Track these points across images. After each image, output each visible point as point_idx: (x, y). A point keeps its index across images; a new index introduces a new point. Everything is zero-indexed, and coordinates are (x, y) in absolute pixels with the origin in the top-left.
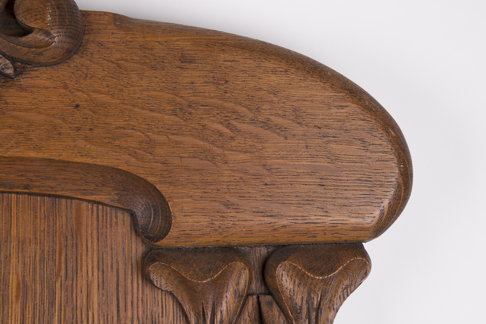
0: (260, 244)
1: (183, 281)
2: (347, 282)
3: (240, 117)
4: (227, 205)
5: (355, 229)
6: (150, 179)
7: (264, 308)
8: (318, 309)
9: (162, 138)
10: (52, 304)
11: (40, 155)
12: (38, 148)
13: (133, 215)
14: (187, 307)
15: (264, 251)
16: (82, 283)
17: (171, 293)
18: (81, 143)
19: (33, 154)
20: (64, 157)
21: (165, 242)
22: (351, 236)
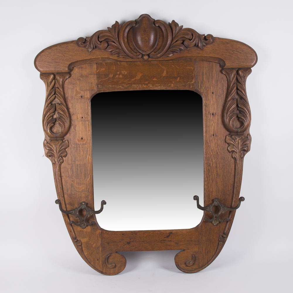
0: (237, 68)
1: (227, 73)
2: (248, 73)
3: (235, 51)
4: (233, 62)
5: (250, 66)
6: (223, 59)
7: (238, 76)
8: (245, 76)
9: (224, 54)
10: (210, 76)
11: (209, 56)
12: (208, 55)
13: (220, 64)
14: (227, 76)
15: (237, 69)
16: (213, 73)
17: (225, 75)
18: (214, 54)
19: (208, 56)
20: (212, 56)
21: (225, 67)
22: (249, 67)
